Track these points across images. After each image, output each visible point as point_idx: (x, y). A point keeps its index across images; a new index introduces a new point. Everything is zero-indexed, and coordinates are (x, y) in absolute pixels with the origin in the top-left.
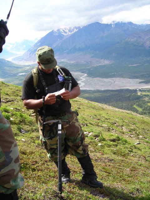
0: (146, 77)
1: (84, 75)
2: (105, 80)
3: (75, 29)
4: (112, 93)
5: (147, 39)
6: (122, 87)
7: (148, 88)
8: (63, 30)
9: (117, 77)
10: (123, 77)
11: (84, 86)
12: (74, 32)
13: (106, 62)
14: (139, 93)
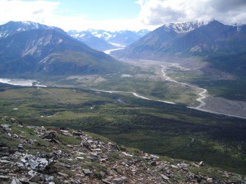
1: (203, 90)
2: (231, 102)
3: (191, 28)
9: (245, 101)
11: (205, 106)
12: (190, 30)
13: (228, 77)
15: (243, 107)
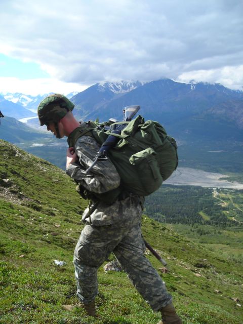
0: (232, 171)
3: (133, 86)
4: (172, 189)
7: (232, 189)
8: (114, 86)
9: (185, 167)
10: (195, 168)
12: (131, 90)
14: (215, 194)
15: (181, 173)
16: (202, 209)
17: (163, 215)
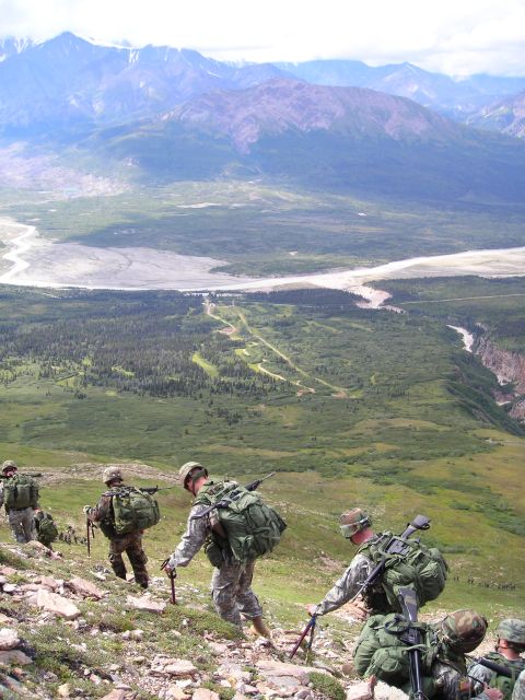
0: (233, 251)
1: (26, 230)
4: (122, 304)
5: (244, 119)
6: (154, 281)
7: (237, 292)
9: (139, 246)
10: (157, 247)
11: (26, 271)
13: (101, 188)
14: (209, 307)
15: (131, 262)
16: (195, 349)
17: (127, 370)
